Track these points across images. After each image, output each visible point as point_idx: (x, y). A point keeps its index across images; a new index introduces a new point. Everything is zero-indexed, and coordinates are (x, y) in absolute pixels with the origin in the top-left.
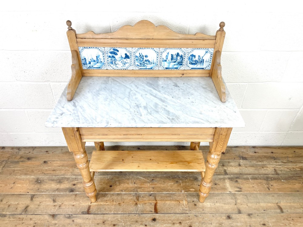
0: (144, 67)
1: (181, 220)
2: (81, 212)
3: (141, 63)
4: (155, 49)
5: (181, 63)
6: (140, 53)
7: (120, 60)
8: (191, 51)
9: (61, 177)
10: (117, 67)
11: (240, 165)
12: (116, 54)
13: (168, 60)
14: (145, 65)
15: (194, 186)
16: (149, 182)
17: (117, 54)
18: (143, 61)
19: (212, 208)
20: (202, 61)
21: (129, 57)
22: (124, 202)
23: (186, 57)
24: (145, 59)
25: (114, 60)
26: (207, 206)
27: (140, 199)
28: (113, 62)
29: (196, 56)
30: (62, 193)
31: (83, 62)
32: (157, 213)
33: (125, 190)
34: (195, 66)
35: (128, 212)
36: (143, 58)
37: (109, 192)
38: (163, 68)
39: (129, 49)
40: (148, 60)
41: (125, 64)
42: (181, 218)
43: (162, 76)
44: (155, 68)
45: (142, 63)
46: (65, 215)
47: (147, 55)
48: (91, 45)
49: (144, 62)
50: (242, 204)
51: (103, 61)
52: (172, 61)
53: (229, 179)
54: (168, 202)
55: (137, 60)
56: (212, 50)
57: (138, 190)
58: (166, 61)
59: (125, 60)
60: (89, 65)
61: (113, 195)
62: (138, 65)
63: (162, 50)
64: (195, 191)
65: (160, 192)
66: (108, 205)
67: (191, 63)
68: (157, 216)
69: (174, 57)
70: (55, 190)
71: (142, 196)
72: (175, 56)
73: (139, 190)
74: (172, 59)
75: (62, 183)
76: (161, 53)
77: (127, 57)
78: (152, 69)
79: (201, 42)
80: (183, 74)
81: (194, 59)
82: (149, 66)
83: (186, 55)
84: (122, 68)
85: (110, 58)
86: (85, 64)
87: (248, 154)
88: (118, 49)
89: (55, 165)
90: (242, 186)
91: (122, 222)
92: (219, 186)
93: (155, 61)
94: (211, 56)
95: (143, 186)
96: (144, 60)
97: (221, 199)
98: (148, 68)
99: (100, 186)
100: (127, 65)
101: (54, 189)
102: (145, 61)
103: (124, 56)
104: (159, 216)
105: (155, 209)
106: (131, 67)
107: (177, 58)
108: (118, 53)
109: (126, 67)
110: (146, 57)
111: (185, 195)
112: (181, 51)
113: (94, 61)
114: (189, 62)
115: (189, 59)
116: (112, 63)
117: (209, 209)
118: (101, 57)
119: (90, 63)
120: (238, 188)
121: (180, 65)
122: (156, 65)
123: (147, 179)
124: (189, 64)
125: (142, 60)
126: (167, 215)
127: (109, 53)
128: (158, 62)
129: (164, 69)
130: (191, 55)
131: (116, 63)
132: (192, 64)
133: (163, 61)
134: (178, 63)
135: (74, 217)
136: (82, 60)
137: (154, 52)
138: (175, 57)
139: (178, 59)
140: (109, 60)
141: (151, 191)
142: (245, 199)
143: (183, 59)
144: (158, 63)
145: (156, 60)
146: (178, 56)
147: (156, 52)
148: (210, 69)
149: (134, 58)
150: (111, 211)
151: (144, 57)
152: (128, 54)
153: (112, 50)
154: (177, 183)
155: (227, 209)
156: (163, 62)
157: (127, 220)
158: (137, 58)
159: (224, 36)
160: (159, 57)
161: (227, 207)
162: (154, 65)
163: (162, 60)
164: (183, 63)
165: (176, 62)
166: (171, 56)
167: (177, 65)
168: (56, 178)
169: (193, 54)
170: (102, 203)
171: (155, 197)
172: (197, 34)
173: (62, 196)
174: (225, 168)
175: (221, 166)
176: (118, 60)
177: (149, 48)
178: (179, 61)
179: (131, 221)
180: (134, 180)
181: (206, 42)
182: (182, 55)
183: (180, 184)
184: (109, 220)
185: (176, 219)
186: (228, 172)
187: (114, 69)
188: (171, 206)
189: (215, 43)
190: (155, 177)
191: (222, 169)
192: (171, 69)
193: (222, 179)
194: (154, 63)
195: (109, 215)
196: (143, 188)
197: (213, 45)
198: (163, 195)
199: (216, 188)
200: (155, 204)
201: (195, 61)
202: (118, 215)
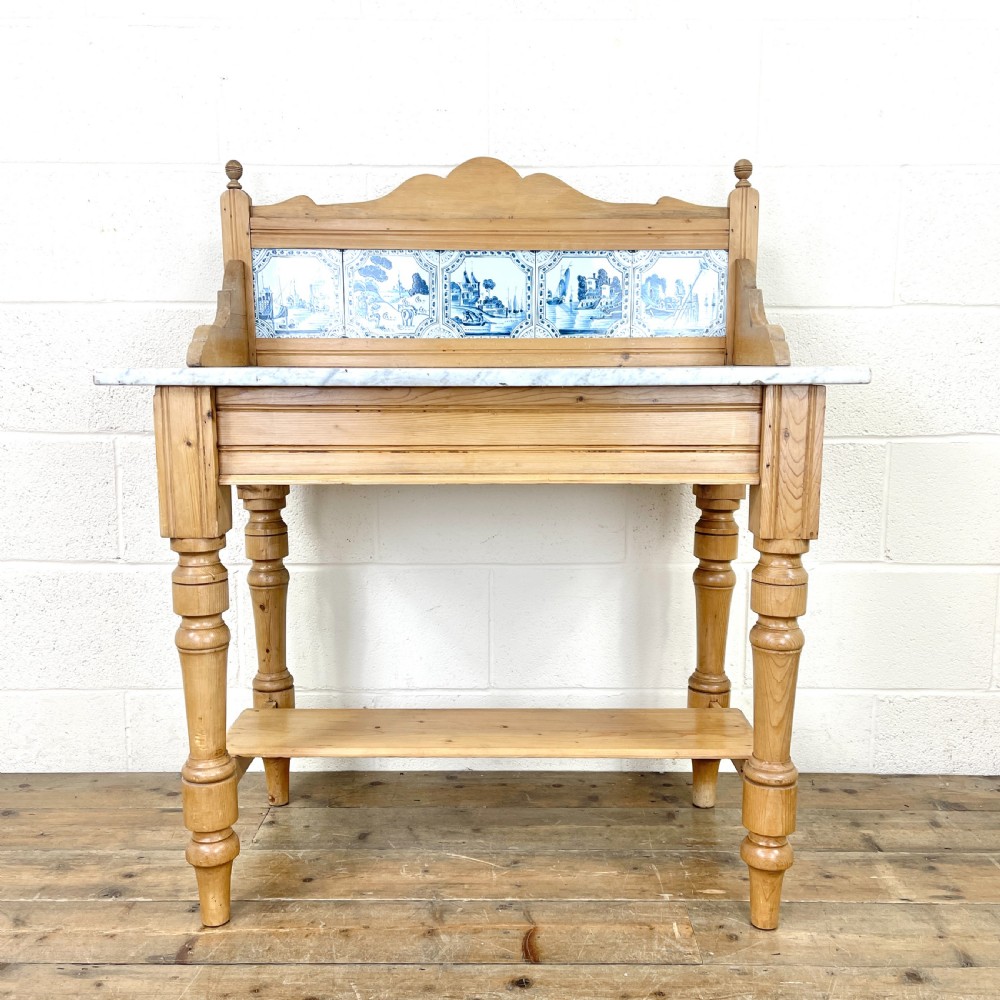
0: (480, 327)
1: (665, 985)
2: (146, 956)
3: (468, 313)
4: (519, 255)
5: (614, 312)
6: (465, 274)
7: (395, 298)
8: (648, 262)
9: (70, 852)
10: (383, 328)
11: (935, 824)
12: (383, 279)
13: (566, 299)
14: (486, 318)
15: (719, 881)
16: (496, 870)
17: (386, 278)
18: (477, 305)
19: (820, 948)
20: (690, 303)
21: (427, 288)
22: (367, 927)
23: (632, 285)
24: (484, 293)
25: (374, 300)
26: (797, 941)
27: (449, 919)
28: (369, 307)
29: (667, 284)
30: (63, 900)
31: (261, 307)
32: (536, 962)
33: (377, 892)
34: (667, 324)
35: (388, 958)
36: (476, 289)
37: (299, 896)
38: (550, 330)
39: (427, 258)
40: (495, 298)
41: (410, 317)
42: (664, 979)
43: (548, 363)
44: (520, 330)
45: (474, 310)
46: (62, 966)
47: (490, 281)
48: (295, 240)
49: (479, 309)
50: (973, 937)
51: (333, 306)
52: (584, 301)
53: (891, 861)
54: (593, 929)
55: (455, 298)
56: (721, 259)
57: (443, 890)
58: (559, 302)
59: (412, 300)
60: (279, 321)
61: (316, 905)
62: (457, 318)
63: (543, 258)
64: (726, 896)
65: (551, 897)
66: (287, 934)
67: (653, 310)
68: (534, 972)
69: (588, 286)
70: (30, 891)
71: (460, 909)
72: (593, 281)
73: (448, 891)
74: (582, 294)
75: (72, 869)
76: (541, 272)
77: (420, 286)
78: (509, 334)
79: (680, 225)
80: (626, 355)
81: (662, 296)
82: (499, 324)
83: (632, 280)
84: (399, 331)
85: (359, 293)
86: (265, 318)
87: (965, 794)
88: (389, 258)
89: (50, 820)
90: (960, 883)
91: (352, 990)
92: (845, 882)
93: (521, 303)
94: (723, 280)
96: (482, 298)
97: (863, 920)
98: (494, 329)
99: (256, 879)
100: (418, 320)
101: (28, 888)
102: (486, 302)
103: (409, 284)
104: (549, 971)
105: (524, 949)
106: (433, 327)
107: (600, 293)
108: (389, 272)
109: (412, 330)
110: (487, 286)
111: (681, 907)
112: (612, 262)
113: (302, 305)
114: (642, 305)
115: (644, 292)
116: (366, 313)
117: (804, 951)
118: (327, 290)
119: (285, 313)
120: (945, 888)
121: (611, 318)
122: (523, 318)
123: (489, 861)
124: (644, 315)
125: (472, 297)
126: (585, 970)
127: (357, 273)
128: (533, 307)
129: (553, 334)
130: (648, 279)
131: (381, 312)
132: (657, 314)
133: (549, 303)
134: (606, 311)
135: (104, 973)
136: (260, 299)
137: (516, 268)
138: (591, 285)
139: (603, 294)
140: (355, 302)
141: (507, 895)
142: (986, 920)
143: (620, 295)
144: (533, 311)
145: (525, 297)
146: (601, 284)
147: (523, 266)
148: (723, 334)
149: (445, 291)
150: (298, 954)
151: (482, 289)
152: (425, 276)
153: (369, 263)
154: (634, 871)
155: (899, 951)
156: (548, 308)
157: (381, 982)
158: (455, 290)
159: (755, 204)
160: (536, 289)
161: (896, 945)
162: (519, 320)
163: (545, 297)
164: (624, 312)
165: (599, 305)
166: (578, 282)
167: (603, 318)
168: (46, 856)
169: (654, 276)
170: (255, 930)
171: (528, 912)
172: (664, 200)
173: (61, 908)
174: (866, 832)
175: (846, 825)
176: (385, 299)
177: (499, 253)
178: (609, 301)
179: (401, 988)
180: (423, 864)
181: (697, 225)
182: (615, 278)
183: (650, 875)
184: (284, 982)
185: (636, 980)
186: (881, 843)
187: (369, 337)
188: (611, 941)
189: (728, 231)
190: (525, 855)
191: (850, 834)
192: (577, 336)
193: (855, 861)
194: (515, 312)
195: (285, 966)
196: (466, 887)
197: (721, 237)
198: (567, 906)
199: (831, 887)
200: (527, 934)
201: (666, 302)
202: (336, 968)
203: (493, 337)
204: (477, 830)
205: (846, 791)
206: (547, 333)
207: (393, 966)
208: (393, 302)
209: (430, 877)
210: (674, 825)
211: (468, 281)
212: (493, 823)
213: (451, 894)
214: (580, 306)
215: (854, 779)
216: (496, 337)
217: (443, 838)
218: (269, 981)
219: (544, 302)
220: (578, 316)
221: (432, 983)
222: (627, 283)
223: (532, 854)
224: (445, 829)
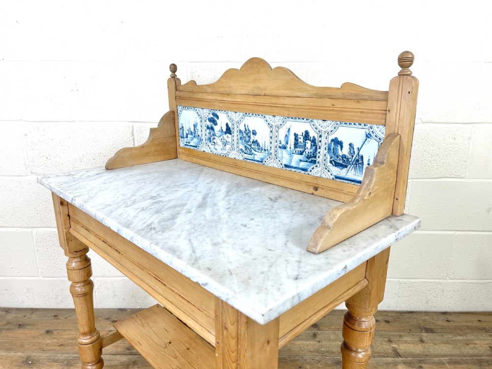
0: (250, 156)
3: (246, 147)
4: (267, 117)
5: (312, 159)
6: (245, 125)
7: (220, 135)
8: (333, 128)
12: (216, 124)
13: (288, 146)
14: (253, 151)
18: (249, 143)
20: (358, 161)
21: (231, 131)
23: (323, 143)
24: (253, 138)
25: (213, 135)
28: (212, 138)
29: (344, 145)
31: (181, 133)
34: (342, 173)
36: (249, 135)
38: (280, 163)
39: (231, 115)
40: (257, 141)
41: (225, 145)
43: (276, 183)
44: (267, 161)
45: (248, 146)
47: (255, 131)
48: (188, 103)
49: (250, 146)
51: (200, 135)
52: (297, 149)
55: (241, 138)
58: (285, 148)
59: (226, 137)
60: (186, 139)
62: (242, 149)
63: (278, 120)
67: (334, 161)
69: (299, 140)
72: (302, 137)
74: (296, 147)
76: (277, 129)
77: (228, 131)
78: (262, 162)
79: (353, 105)
80: (316, 189)
81: (340, 153)
82: (258, 156)
83: (323, 139)
84: (221, 152)
85: (208, 131)
86: (182, 137)
88: (218, 114)
93: (268, 146)
96: (251, 140)
98: (256, 158)
100: (228, 147)
102: (253, 142)
103: (224, 128)
106: (233, 152)
107: (305, 145)
108: (218, 121)
109: (225, 152)
110: (254, 134)
112: (312, 126)
113: (192, 134)
114: (329, 158)
115: (329, 149)
116: (211, 141)
118: (199, 127)
119: (187, 137)
121: (310, 162)
122: (268, 154)
124: (329, 164)
125: (248, 139)
127: (208, 121)
128: (273, 149)
129: (281, 166)
130: (332, 140)
131: (215, 141)
132: (337, 165)
133: (280, 147)
134: (308, 157)
136: (180, 129)
137: (265, 124)
138: (301, 140)
139: (307, 146)
140: (207, 134)
143: (316, 148)
144: (272, 151)
145: (269, 143)
146: (306, 140)
147: (269, 124)
149: (237, 134)
151: (251, 135)
152: (230, 125)
153: (211, 116)
156: (279, 150)
158: (241, 134)
159: (409, 90)
160: (274, 138)
162: (266, 155)
163: (278, 144)
164: (318, 160)
165: (304, 153)
166: (294, 137)
167: (306, 161)
169: (336, 139)
172: (346, 85)
176: (217, 135)
177: (259, 115)
178: (310, 152)
181: (364, 105)
182: (314, 137)
187: (212, 153)
189: (386, 111)
192: (293, 170)
194: (265, 150)
197: (380, 116)
201: (342, 158)
203: (255, 162)
206: (279, 165)
208: (219, 136)
211: (246, 130)
214: (295, 152)
216: (257, 162)
219: (278, 147)
220: (293, 158)
222: (320, 141)
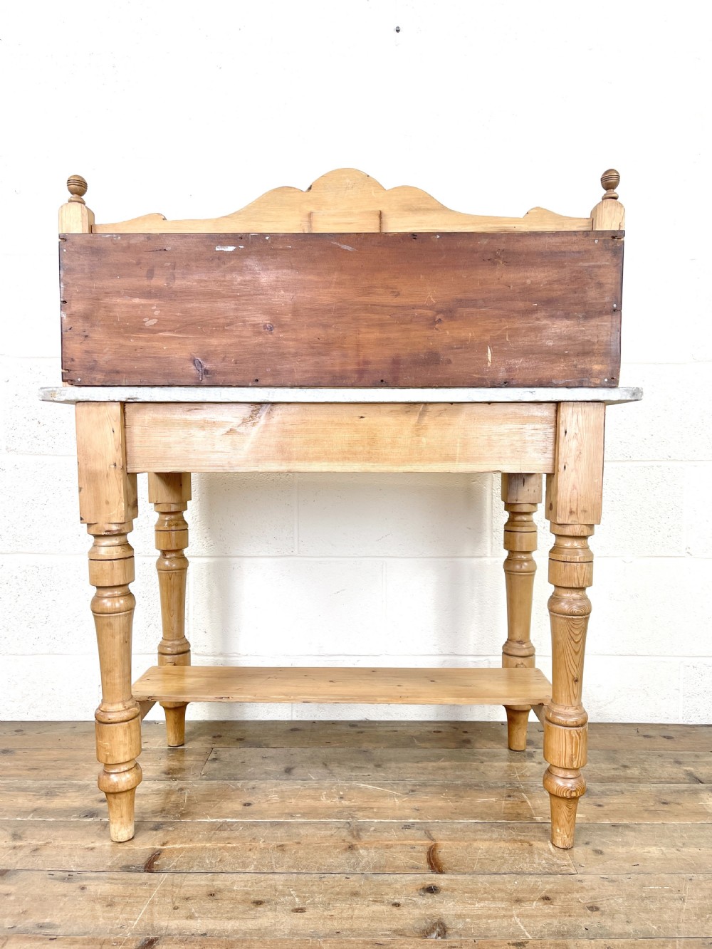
1: (550, 891)
2: (120, 865)
9: (56, 782)
16: (398, 797)
19: (671, 859)
22: (298, 843)
26: (649, 855)
27: (365, 837)
30: (52, 820)
32: (441, 872)
33: (303, 815)
35: (319, 869)
37: (241, 818)
42: (548, 887)
46: (52, 873)
54: (483, 846)
57: (357, 813)
61: (256, 825)
65: (445, 819)
66: (234, 848)
68: (441, 880)
70: (25, 812)
71: (372, 829)
73: (361, 814)
75: (58, 795)
89: (40, 757)
91: (292, 895)
92: (679, 807)
95: (373, 805)
101: (23, 810)
104: (451, 880)
105: (429, 861)
117: (657, 862)
123: (391, 790)
126: (481, 879)
135: (87, 878)
141: (409, 817)
150: (245, 865)
154: (509, 799)
157: (315, 888)
168: (38, 784)
170: (208, 845)
171: (428, 831)
173: (51, 826)
174: (688, 769)
175: (670, 763)
179: (332, 893)
180: (338, 791)
183: (522, 802)
184: (235, 888)
185: (524, 887)
186: (701, 777)
188: (499, 855)
190: (419, 785)
191: (675, 770)
193: (684, 791)
195: (234, 875)
196: (375, 810)
198: (459, 826)
199: (669, 811)
200: (430, 849)
202: (276, 876)
204: (378, 766)
205: (665, 737)
207: (323, 875)
209: (345, 803)
210: (533, 762)
212: (390, 760)
213: (364, 816)
215: (670, 728)
217: (352, 772)
218: (222, 887)
221: (357, 889)
223: (424, 785)
224: (353, 764)
